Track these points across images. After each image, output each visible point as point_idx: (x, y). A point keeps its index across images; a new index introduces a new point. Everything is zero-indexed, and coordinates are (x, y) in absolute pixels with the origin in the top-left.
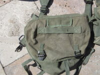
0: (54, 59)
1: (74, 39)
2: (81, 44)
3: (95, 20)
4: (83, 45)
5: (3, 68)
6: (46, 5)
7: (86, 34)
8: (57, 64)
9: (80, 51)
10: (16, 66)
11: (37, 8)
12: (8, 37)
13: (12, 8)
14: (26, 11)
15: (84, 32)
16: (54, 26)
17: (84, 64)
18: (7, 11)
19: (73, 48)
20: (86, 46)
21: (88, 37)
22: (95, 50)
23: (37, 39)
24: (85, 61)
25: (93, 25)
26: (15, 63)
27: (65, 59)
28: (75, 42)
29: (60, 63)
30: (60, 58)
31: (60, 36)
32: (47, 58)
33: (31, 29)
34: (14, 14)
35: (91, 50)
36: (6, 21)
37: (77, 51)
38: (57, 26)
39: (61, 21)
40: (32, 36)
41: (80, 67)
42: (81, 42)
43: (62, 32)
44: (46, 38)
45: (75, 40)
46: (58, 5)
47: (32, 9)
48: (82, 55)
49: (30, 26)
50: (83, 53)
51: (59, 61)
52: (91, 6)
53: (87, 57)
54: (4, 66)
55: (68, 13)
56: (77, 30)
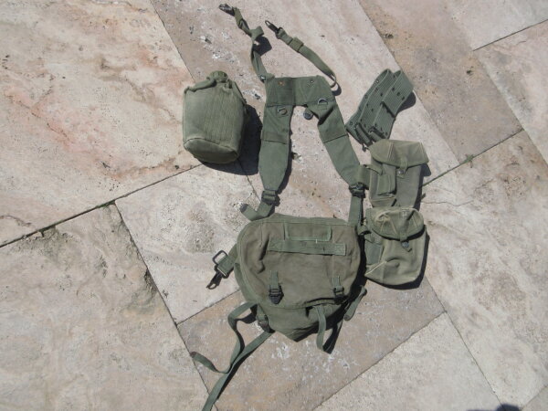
0: (298, 301)
1: (333, 265)
2: (344, 275)
3: (367, 232)
4: (347, 277)
5: (176, 325)
6: (276, 188)
7: (353, 258)
8: (304, 311)
9: (343, 289)
10: (206, 323)
11: (254, 191)
12: (186, 253)
13: (195, 186)
14: (229, 195)
15: (351, 253)
16: (299, 239)
17: (348, 319)
18: (183, 190)
19: (331, 281)
20: (352, 279)
21: (356, 263)
22: (366, 291)
23: (264, 260)
24: (348, 313)
25: (364, 240)
26: (203, 314)
27: (317, 302)
28: (334, 272)
29: (308, 310)
30: (310, 299)
31: (310, 259)
32: (284, 299)
33: (256, 241)
34: (199, 199)
35: (360, 290)
36: (180, 213)
37: (338, 287)
38: (306, 239)
39: (311, 230)
40: (256, 255)
41: (339, 325)
42: (345, 271)
43: (313, 251)
44: (282, 260)
45: (335, 267)
46: (298, 191)
47: (244, 194)
48: (345, 297)
49: (251, 233)
50: (347, 292)
51: (308, 305)
52: (362, 201)
53: (354, 303)
54: (177, 321)
55: (322, 216)
56: (340, 250)
